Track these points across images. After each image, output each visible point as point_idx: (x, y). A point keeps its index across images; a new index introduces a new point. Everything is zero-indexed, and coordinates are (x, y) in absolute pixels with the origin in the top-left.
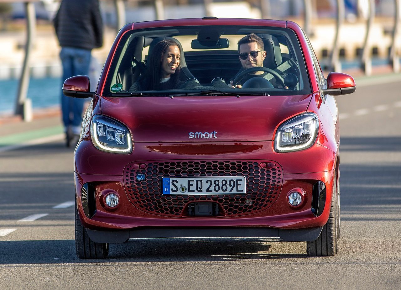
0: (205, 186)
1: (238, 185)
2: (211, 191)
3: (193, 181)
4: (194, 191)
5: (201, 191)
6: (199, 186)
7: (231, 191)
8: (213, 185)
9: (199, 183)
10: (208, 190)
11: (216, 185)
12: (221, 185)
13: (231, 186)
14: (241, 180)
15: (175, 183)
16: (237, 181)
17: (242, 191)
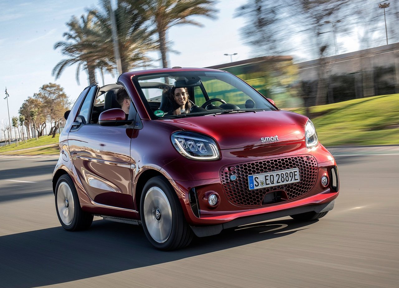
0: (276, 179)
1: (295, 175)
2: (280, 182)
3: (268, 176)
4: (269, 184)
5: (273, 183)
6: (272, 180)
7: (291, 181)
8: (280, 177)
9: (272, 177)
10: (278, 182)
11: (282, 177)
12: (285, 177)
13: (291, 177)
14: (296, 171)
15: (256, 179)
16: (294, 172)
17: (297, 179)
